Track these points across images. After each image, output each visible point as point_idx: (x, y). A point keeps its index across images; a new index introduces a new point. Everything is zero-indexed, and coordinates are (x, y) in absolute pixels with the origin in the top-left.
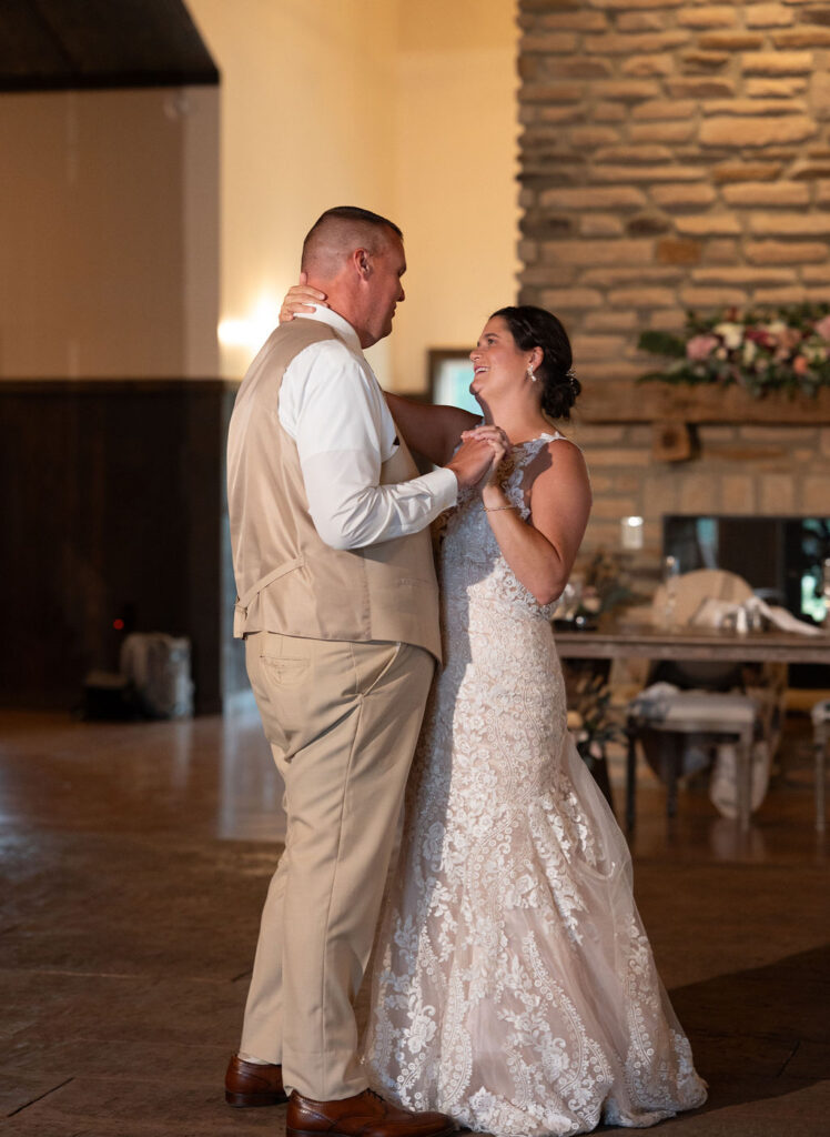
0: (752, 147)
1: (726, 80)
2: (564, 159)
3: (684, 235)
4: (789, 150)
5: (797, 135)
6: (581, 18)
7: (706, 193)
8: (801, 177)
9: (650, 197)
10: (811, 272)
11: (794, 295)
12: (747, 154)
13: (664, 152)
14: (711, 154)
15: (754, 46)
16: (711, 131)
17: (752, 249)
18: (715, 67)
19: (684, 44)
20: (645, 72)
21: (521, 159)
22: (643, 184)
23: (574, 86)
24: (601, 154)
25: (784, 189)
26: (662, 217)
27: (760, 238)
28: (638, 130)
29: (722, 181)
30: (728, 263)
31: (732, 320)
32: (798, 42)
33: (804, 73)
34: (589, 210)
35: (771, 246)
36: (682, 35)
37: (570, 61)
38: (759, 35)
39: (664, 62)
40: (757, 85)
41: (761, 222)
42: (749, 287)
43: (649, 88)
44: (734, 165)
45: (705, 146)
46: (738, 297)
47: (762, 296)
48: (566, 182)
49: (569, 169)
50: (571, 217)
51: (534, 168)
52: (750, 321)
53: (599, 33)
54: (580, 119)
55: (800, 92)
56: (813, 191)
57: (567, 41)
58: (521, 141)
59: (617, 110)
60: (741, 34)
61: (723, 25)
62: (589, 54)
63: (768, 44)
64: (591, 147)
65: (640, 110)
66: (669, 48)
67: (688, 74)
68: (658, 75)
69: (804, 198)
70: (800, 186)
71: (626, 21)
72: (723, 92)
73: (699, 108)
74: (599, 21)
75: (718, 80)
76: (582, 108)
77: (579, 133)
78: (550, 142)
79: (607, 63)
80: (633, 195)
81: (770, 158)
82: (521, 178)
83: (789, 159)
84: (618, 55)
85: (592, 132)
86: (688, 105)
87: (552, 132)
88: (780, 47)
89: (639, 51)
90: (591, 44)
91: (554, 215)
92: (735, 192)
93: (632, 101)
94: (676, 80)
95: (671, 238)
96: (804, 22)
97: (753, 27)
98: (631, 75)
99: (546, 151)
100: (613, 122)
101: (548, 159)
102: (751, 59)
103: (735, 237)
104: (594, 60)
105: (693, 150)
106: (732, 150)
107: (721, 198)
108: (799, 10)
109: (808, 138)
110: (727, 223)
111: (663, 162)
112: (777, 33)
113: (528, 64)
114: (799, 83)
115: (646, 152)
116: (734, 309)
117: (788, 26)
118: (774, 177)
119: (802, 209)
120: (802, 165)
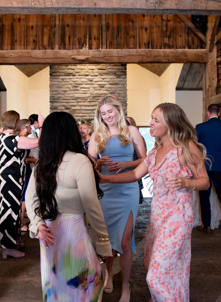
0: (82, 98)
1: (78, 89)
2: (56, 99)
3: (72, 109)
4: (87, 98)
5: (88, 96)
6: (58, 80)
7: (76, 104)
8: (88, 102)
9: (68, 104)
10: (90, 115)
11: (88, 118)
12: (81, 99)
13: (70, 98)
14: (76, 99)
15: (82, 84)
16: (76, 95)
17: (82, 111)
18: (77, 87)
19: (73, 84)
20: (67, 87)
21: (50, 99)
22: (67, 103)
23: (57, 89)
24: (61, 98)
25: (86, 103)
26: (70, 107)
27: (83, 110)
28: (66, 95)
29: (78, 102)
30: (79, 113)
31: (79, 121)
32: (88, 84)
33: (89, 88)
34: (60, 106)
35: (84, 111)
36: (72, 83)
37: (57, 86)
38: (83, 83)
39: (70, 86)
40: (83, 89)
41: (83, 108)
42: (82, 117)
43: (68, 89)
44: (79, 100)
45: (75, 98)
46: (80, 118)
47: (83, 118)
48: (56, 102)
49: (57, 100)
50: (57, 107)
51: (52, 100)
52: (82, 121)
53: (61, 82)
54: (58, 94)
55: (88, 90)
56: (90, 104)
57: (57, 83)
58: (50, 97)
59: (64, 92)
60: (80, 82)
61: (78, 81)
62: (60, 85)
63: (84, 84)
64: (60, 97)
65: (66, 93)
66: (70, 84)
67: (73, 88)
68: (69, 88)
69: (89, 105)
70: (88, 103)
71: (64, 80)
72: (78, 90)
73: (75, 92)
74: (61, 80)
75: (77, 89)
76: (59, 92)
77: (58, 95)
78: (54, 97)
79: (62, 86)
80: (66, 104)
81: (84, 99)
82: (50, 102)
83: (87, 99)
84: (63, 85)
85: (60, 95)
86: (73, 92)
87: (55, 95)
88: (85, 85)
89: (66, 85)
90: (60, 83)
91: (55, 107)
92: (79, 104)
93: (65, 91)
94: (71, 88)
95: (71, 110)
96: (89, 81)
97: (82, 82)
98: (65, 88)
99: (53, 98)
100: (63, 94)
101: (54, 99)
102: (81, 86)
103: (80, 110)
104: (60, 86)
105: (74, 98)
106: (79, 98)
107: (78, 104)
108: (88, 79)
109: (89, 97)
110: (79, 108)
111: (70, 100)
112: (85, 82)
113: (51, 86)
114: (88, 89)
115: (67, 98)
116: (80, 120)
117: (87, 82)
118: (85, 102)
119: (89, 106)
120: (88, 100)
